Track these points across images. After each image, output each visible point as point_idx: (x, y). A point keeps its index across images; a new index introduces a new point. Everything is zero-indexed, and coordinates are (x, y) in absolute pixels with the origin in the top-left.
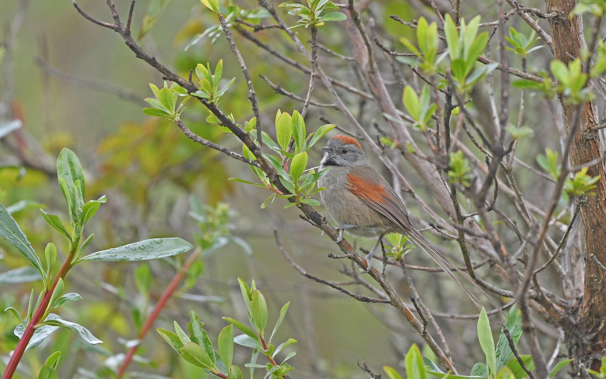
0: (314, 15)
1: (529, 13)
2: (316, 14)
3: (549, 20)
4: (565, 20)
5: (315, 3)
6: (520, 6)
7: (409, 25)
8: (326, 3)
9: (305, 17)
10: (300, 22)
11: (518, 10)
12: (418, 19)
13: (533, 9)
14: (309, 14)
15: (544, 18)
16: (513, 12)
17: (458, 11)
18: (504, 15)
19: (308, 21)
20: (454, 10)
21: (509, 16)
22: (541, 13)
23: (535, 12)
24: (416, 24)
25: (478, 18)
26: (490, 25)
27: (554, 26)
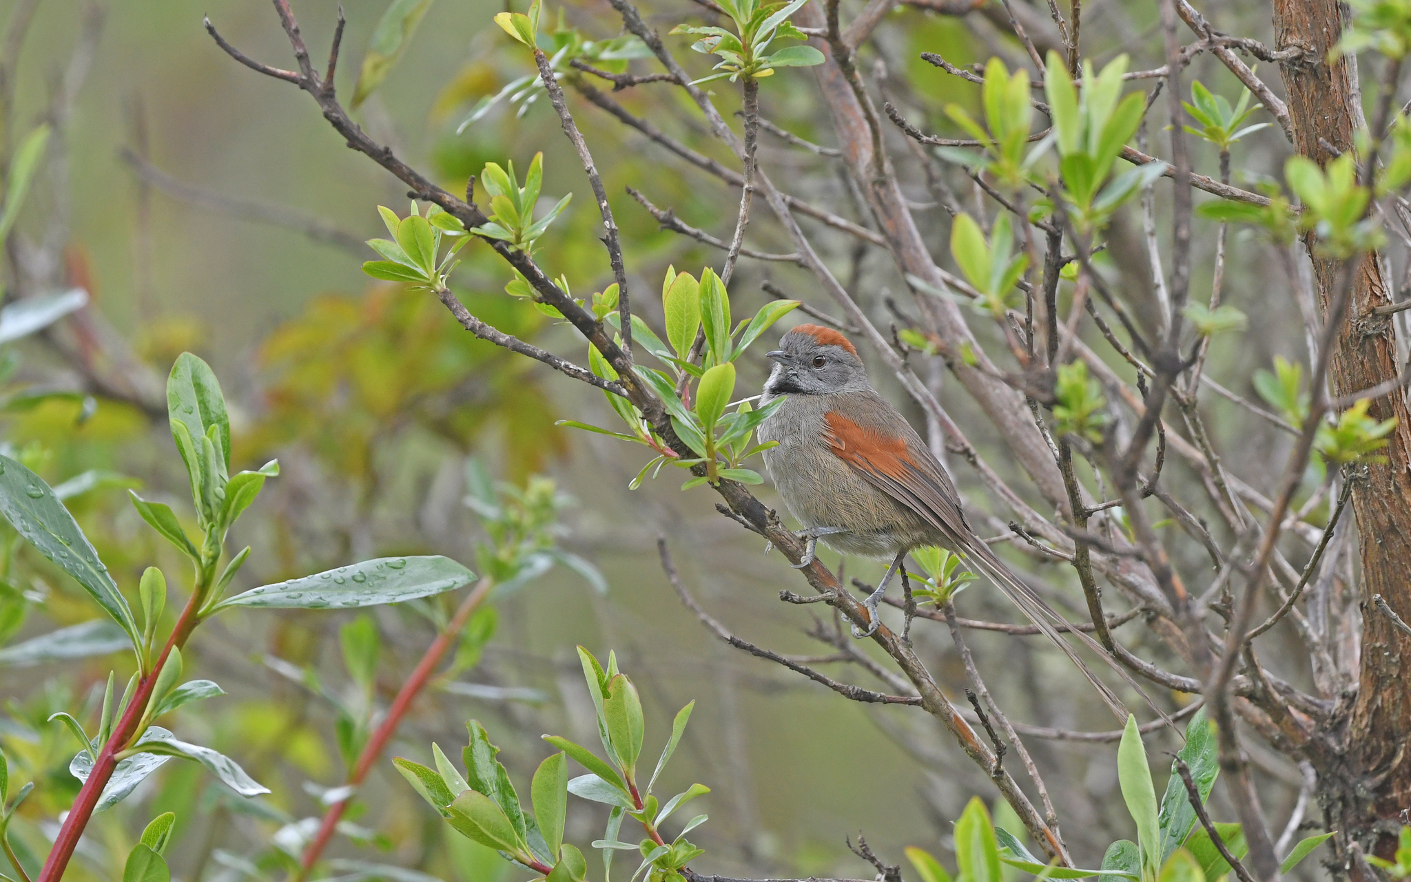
0: (750, 52)
1: (1237, 48)
2: (755, 51)
3: (1281, 65)
4: (1317, 65)
5: (753, 27)
6: (1216, 34)
7: (964, 76)
8: (778, 26)
9: (731, 57)
10: (719, 68)
11: (1211, 42)
12: (985, 62)
13: (1244, 41)
14: (740, 51)
15: (1271, 60)
16: (1199, 48)
17: (1076, 45)
18: (1180, 54)
19: (736, 67)
20: (1068, 42)
21: (1192, 56)
22: (1263, 50)
23: (1249, 48)
24: (981, 73)
25: (1122, 61)
26: (1148, 77)
27: (1293, 78)
